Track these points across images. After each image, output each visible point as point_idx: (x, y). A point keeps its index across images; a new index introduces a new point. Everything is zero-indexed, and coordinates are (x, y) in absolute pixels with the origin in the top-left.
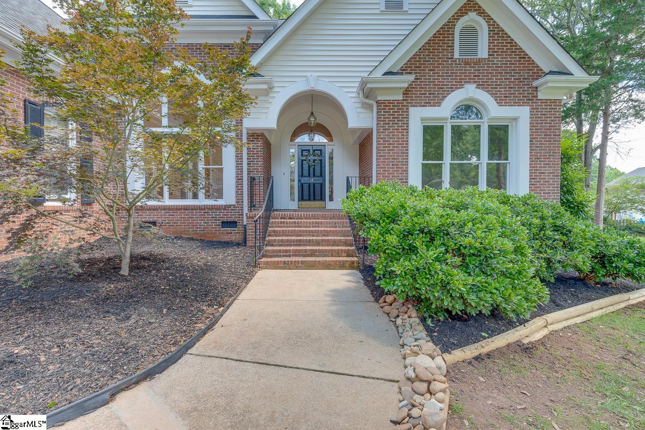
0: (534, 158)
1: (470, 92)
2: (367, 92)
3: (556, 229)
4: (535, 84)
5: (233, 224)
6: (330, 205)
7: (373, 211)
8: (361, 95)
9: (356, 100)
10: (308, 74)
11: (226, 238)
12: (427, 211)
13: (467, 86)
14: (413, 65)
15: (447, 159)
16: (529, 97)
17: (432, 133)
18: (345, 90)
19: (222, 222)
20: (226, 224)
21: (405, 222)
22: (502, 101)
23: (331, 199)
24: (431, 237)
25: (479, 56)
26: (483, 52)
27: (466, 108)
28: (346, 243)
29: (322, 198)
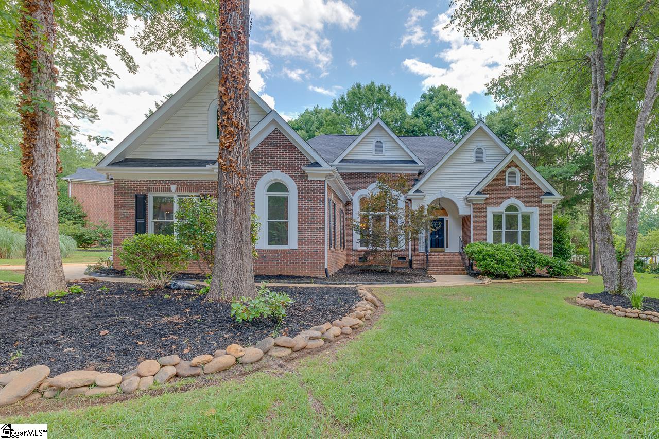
0: (541, 230)
1: (512, 201)
2: (468, 201)
3: (532, 257)
4: (540, 197)
5: (404, 259)
6: (446, 250)
7: (476, 250)
8: (466, 201)
9: (463, 202)
10: (441, 190)
11: (401, 265)
12: (489, 250)
13: (512, 198)
14: (488, 189)
15: (504, 230)
16: (538, 203)
17: (497, 218)
18: (458, 197)
19: (399, 258)
20: (400, 259)
21: (484, 253)
22: (527, 204)
23: (447, 247)
24: (490, 256)
25: (517, 185)
26: (518, 184)
27: (511, 208)
28: (461, 266)
29: (443, 246)
